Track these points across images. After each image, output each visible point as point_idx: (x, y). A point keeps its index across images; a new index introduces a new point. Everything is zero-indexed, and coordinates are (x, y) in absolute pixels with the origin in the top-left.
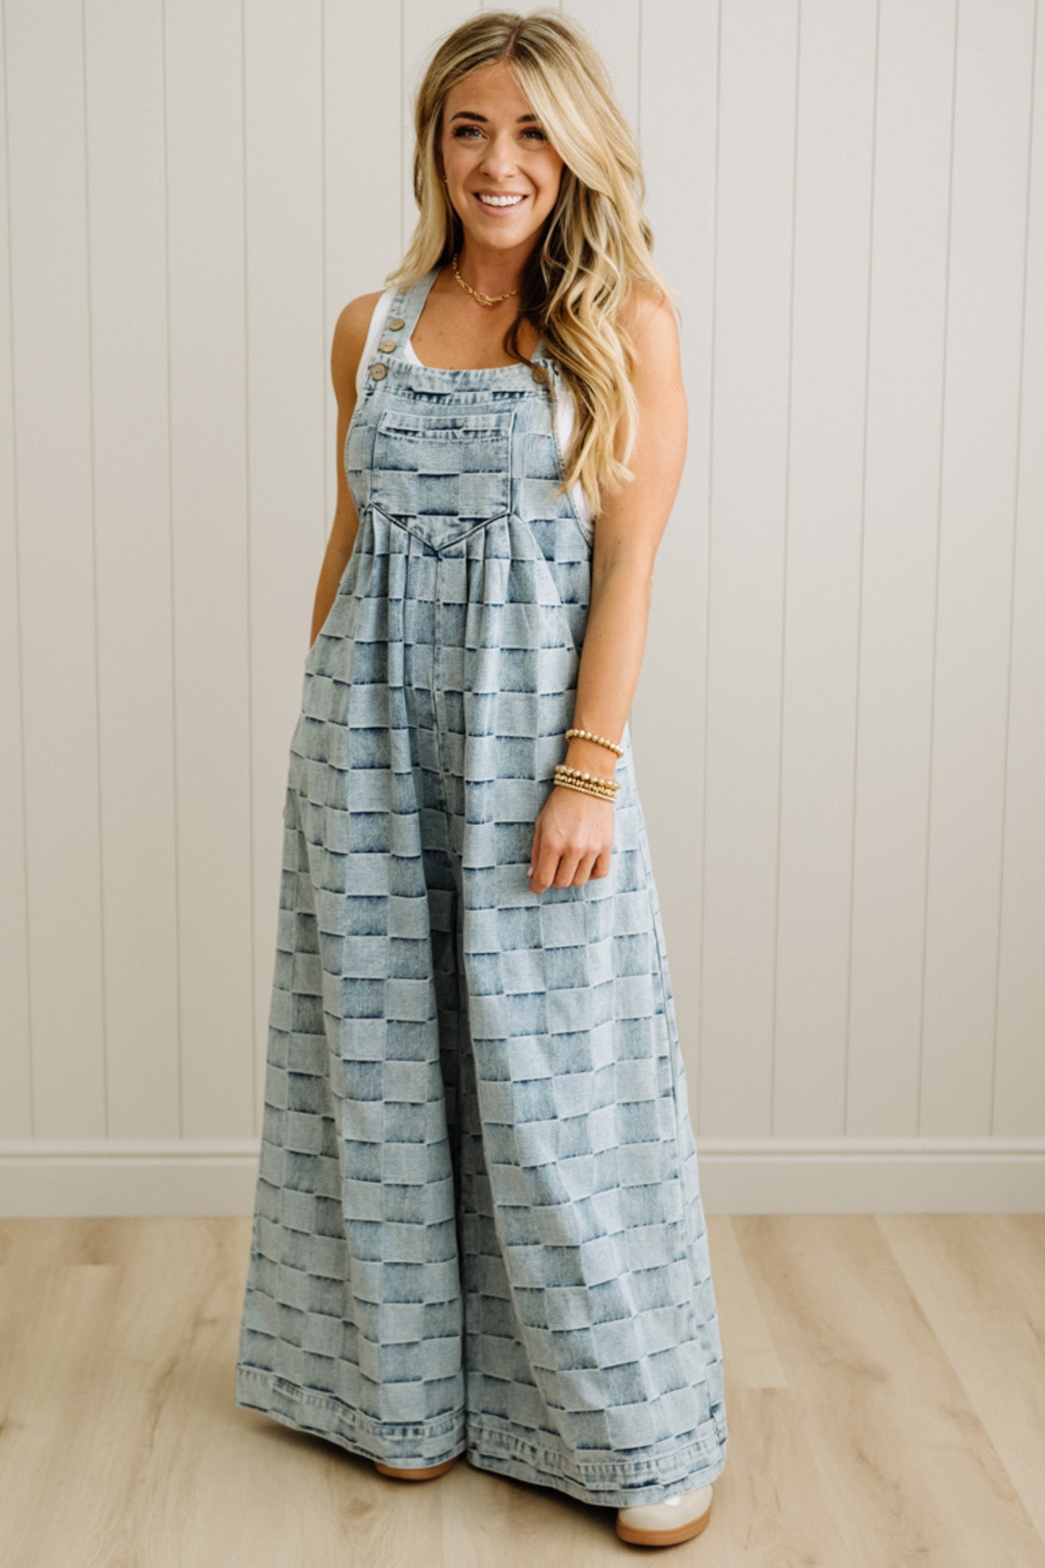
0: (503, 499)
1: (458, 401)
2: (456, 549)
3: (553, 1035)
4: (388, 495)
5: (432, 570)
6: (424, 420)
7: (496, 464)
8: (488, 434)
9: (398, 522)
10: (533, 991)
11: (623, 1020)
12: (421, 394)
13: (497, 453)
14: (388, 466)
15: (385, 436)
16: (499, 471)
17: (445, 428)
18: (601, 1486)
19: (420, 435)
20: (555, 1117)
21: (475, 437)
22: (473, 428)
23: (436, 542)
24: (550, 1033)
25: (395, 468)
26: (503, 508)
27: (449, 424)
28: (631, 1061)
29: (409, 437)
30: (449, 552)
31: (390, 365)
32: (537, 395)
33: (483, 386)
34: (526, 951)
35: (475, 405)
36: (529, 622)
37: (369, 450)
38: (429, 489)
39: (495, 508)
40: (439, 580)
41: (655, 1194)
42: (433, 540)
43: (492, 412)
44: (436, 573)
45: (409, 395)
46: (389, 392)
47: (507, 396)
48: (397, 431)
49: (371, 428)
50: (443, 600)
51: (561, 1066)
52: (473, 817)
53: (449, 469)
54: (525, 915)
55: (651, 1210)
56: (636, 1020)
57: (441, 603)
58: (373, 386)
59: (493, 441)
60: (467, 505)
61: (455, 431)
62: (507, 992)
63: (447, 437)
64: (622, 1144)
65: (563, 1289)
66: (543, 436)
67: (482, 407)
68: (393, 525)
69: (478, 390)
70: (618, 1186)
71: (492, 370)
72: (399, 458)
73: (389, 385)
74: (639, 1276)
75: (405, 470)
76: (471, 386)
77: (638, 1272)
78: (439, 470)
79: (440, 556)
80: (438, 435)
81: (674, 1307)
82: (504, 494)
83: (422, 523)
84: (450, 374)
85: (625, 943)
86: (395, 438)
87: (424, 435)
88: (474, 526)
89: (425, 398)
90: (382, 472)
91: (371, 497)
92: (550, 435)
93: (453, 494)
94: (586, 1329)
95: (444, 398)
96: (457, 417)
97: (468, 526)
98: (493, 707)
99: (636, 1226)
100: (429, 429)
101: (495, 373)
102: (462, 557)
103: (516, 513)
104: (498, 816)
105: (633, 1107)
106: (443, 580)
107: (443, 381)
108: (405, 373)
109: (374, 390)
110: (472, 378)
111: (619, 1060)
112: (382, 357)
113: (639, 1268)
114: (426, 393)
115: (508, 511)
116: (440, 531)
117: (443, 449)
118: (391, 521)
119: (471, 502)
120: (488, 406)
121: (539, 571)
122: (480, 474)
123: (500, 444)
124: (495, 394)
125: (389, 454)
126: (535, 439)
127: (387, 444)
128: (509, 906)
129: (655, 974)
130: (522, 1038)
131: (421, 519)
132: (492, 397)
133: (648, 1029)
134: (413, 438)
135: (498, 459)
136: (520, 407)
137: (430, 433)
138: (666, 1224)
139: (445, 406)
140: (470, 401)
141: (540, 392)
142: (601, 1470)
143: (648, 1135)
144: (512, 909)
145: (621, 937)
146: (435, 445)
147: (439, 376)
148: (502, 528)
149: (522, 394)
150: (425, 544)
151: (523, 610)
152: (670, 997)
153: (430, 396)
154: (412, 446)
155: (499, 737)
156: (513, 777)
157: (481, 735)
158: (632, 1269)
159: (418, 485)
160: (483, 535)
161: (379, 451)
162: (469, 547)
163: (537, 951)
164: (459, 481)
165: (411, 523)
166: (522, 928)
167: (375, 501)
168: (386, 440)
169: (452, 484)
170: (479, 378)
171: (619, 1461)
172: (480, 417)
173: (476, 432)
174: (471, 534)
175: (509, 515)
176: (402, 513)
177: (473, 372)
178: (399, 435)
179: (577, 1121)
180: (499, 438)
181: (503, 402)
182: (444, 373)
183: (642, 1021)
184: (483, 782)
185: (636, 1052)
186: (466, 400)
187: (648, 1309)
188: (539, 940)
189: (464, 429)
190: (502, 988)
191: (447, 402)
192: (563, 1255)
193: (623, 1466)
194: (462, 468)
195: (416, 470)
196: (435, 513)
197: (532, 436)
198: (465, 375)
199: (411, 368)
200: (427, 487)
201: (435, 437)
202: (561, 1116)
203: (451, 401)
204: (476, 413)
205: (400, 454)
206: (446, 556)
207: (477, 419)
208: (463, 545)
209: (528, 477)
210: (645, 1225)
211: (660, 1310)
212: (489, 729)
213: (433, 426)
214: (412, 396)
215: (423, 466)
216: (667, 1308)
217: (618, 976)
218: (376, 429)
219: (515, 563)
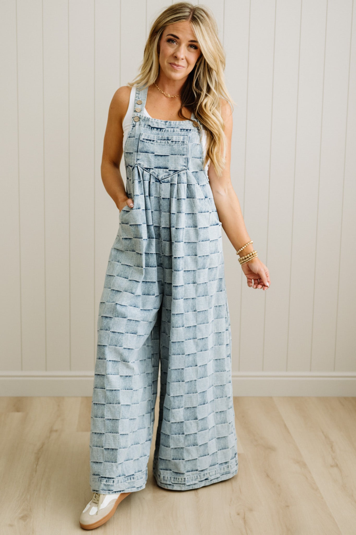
0: (185, 164)
1: (168, 131)
2: (167, 180)
3: (198, 339)
4: (143, 161)
5: (158, 187)
6: (157, 137)
7: (182, 153)
8: (180, 142)
9: (147, 170)
10: (193, 325)
11: (216, 333)
12: (154, 128)
13: (183, 149)
14: (144, 151)
15: (143, 141)
16: (184, 155)
17: (165, 140)
18: (192, 483)
19: (155, 141)
20: (196, 366)
21: (176, 143)
22: (175, 140)
23: (160, 178)
24: (197, 339)
25: (146, 152)
26: (185, 167)
27: (166, 138)
28: (218, 346)
29: (151, 142)
30: (164, 181)
31: (141, 117)
32: (195, 131)
33: (176, 127)
34: (191, 312)
35: (174, 133)
36: (194, 205)
37: (136, 146)
38: (158, 160)
39: (182, 167)
40: (161, 190)
41: (224, 388)
42: (159, 177)
43: (181, 135)
44: (160, 187)
45: (149, 128)
46: (141, 126)
47: (185, 130)
48: (147, 140)
49: (136, 139)
50: (162, 197)
51: (200, 349)
53: (165, 153)
54: (191, 300)
55: (222, 393)
56: (220, 333)
57: (161, 198)
58: (135, 124)
59: (182, 145)
60: (172, 166)
61: (168, 141)
62: (185, 326)
63: (165, 143)
64: (214, 372)
65: (190, 421)
66: (198, 144)
67: (176, 134)
68: (145, 171)
69: (174, 128)
70: (213, 386)
71: (179, 122)
72: (148, 149)
73: (141, 124)
74: (217, 413)
75: (150, 153)
76: (172, 126)
77: (217, 412)
78: (162, 153)
79: (161, 182)
80: (162, 142)
81: (228, 423)
82: (185, 163)
83: (155, 171)
84: (164, 122)
85: (218, 308)
86: (146, 142)
87: (157, 142)
88: (174, 173)
89: (155, 129)
90: (141, 153)
91: (137, 162)
92: (200, 144)
93: (167, 162)
94: (196, 433)
95: (163, 129)
96: (169, 136)
97: (172, 172)
98: (183, 232)
99: (217, 398)
100: (159, 140)
101: (180, 122)
102: (169, 183)
103: (188, 169)
104: (185, 268)
105: (218, 361)
106: (162, 190)
107: (162, 124)
108: (147, 120)
109: (135, 125)
110: (172, 123)
111: (215, 346)
112: (137, 114)
113: (217, 411)
114: (156, 128)
115: (186, 168)
116: (162, 174)
117: (164, 146)
118: (144, 170)
119: (173, 165)
120: (179, 134)
121: (196, 187)
122: (177, 155)
123: (184, 146)
124: (181, 129)
125: (144, 147)
126: (195, 145)
127: (143, 144)
128: (187, 298)
129: (226, 318)
130: (188, 341)
131: (155, 170)
132: (180, 130)
133: (224, 335)
134: (153, 143)
135: (183, 151)
136: (190, 134)
137: (159, 141)
138: (227, 397)
139: (163, 132)
140: (172, 131)
141: (196, 130)
142: (192, 478)
143: (223, 369)
144: (188, 299)
145: (216, 306)
146: (160, 145)
147: (160, 122)
148: (184, 174)
149: (190, 130)
150: (156, 178)
151: (192, 200)
152: (230, 325)
153: (157, 128)
154: (152, 145)
155: (185, 242)
156: (189, 256)
158: (215, 411)
159: (154, 158)
160: (177, 176)
161: (140, 146)
162: (172, 180)
163: (195, 312)
164: (169, 158)
165: (151, 171)
166: (191, 305)
167: (138, 163)
168: (143, 143)
169: (166, 159)
170: (175, 124)
171: (199, 474)
172: (177, 137)
173: (176, 142)
174: (172, 175)
175: (186, 170)
176: (149, 167)
177: (172, 122)
178: (148, 141)
179: (203, 366)
180: (184, 144)
181: (184, 132)
182: (162, 121)
183: (222, 333)
184: (180, 257)
185: (220, 343)
186: (171, 131)
187: (219, 424)
188: (195, 309)
189: (171, 140)
190: (184, 325)
191: (164, 131)
192: (191, 410)
193: (200, 475)
194: (170, 153)
195: (154, 153)
196: (160, 168)
197: (194, 144)
198: (170, 122)
199: (149, 119)
200: (158, 159)
201: (161, 142)
202: (198, 365)
203: (165, 131)
204: (175, 135)
205: (148, 148)
206: (163, 182)
207: (176, 137)
208: (169, 179)
209: (193, 157)
210: (220, 398)
211: (223, 424)
212: (182, 240)
213: (160, 139)
214: (150, 128)
215: (156, 152)
216: (226, 424)
217: (215, 319)
218: (139, 139)
219: (188, 185)
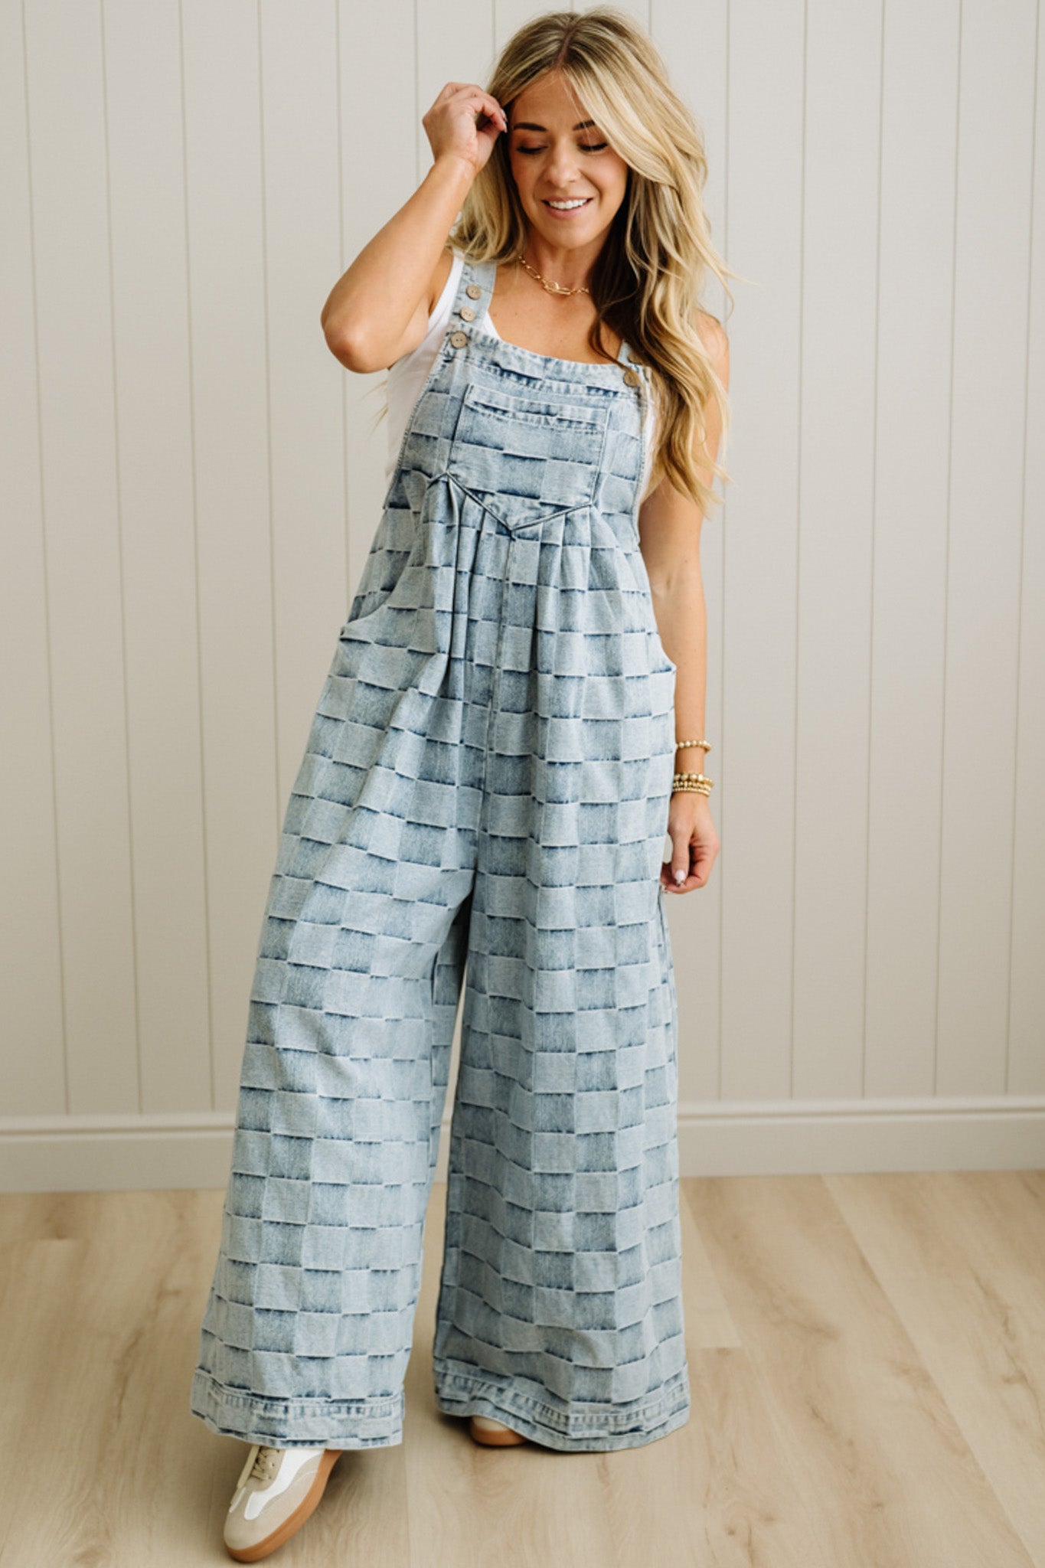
0: (587, 491)
1: (550, 388)
2: (531, 532)
3: (620, 1010)
4: (468, 468)
5: (504, 549)
6: (515, 400)
7: (587, 456)
8: (583, 425)
9: (474, 496)
10: (603, 967)
12: (510, 372)
13: (590, 446)
14: (472, 440)
15: (472, 410)
16: (589, 463)
17: (538, 413)
19: (510, 415)
20: (614, 1088)
21: (569, 427)
22: (568, 418)
23: (511, 522)
24: (618, 1007)
25: (480, 444)
26: (586, 499)
27: (543, 410)
29: (498, 415)
30: (523, 533)
31: (473, 336)
32: (629, 397)
33: (575, 379)
34: (599, 928)
35: (568, 396)
36: (612, 608)
37: (451, 421)
38: (513, 470)
39: (578, 498)
40: (510, 560)
41: (665, 1155)
42: (508, 520)
43: (586, 405)
44: (508, 552)
45: (496, 371)
46: (471, 363)
47: (601, 392)
48: (486, 407)
49: (453, 399)
50: (512, 580)
51: (625, 1039)
52: (558, 797)
53: (535, 453)
54: (600, 891)
55: (662, 1169)
57: (510, 582)
58: (451, 354)
59: (587, 433)
60: (550, 491)
61: (549, 417)
62: (577, 967)
63: (539, 422)
65: (593, 1254)
66: (632, 438)
67: (575, 399)
68: (468, 498)
69: (570, 382)
71: (585, 365)
72: (485, 434)
73: (471, 356)
74: (653, 1232)
75: (490, 447)
76: (563, 376)
77: (652, 1229)
78: (525, 452)
79: (514, 536)
80: (529, 418)
82: (589, 486)
83: (500, 501)
84: (541, 359)
86: (483, 414)
87: (514, 416)
88: (555, 511)
89: (513, 378)
90: (465, 445)
91: (446, 467)
92: (638, 437)
93: (537, 478)
94: (611, 1293)
95: (534, 382)
96: (551, 404)
97: (548, 510)
98: (580, 690)
99: (651, 1186)
100: (520, 411)
101: (587, 368)
102: (537, 540)
103: (596, 505)
106: (514, 560)
107: (535, 364)
108: (490, 347)
109: (453, 357)
110: (564, 368)
112: (463, 325)
114: (515, 373)
115: (591, 502)
116: (518, 511)
117: (533, 432)
118: (468, 494)
119: (555, 489)
120: (582, 400)
121: (618, 558)
122: (569, 463)
123: (594, 437)
124: (589, 389)
125: (475, 428)
126: (626, 439)
127: (474, 417)
128: (586, 884)
130: (589, 1012)
131: (499, 497)
132: (586, 391)
134: (502, 417)
135: (590, 452)
136: (614, 406)
137: (521, 415)
139: (535, 391)
140: (562, 390)
141: (631, 395)
144: (589, 887)
146: (524, 427)
147: (529, 358)
148: (584, 517)
149: (615, 393)
150: (499, 523)
151: (606, 595)
153: (520, 376)
154: (500, 424)
155: (586, 720)
157: (567, 717)
159: (501, 464)
160: (564, 521)
161: (463, 424)
162: (547, 531)
164: (545, 465)
165: (489, 499)
166: (597, 906)
167: (452, 472)
168: (473, 414)
169: (537, 468)
170: (571, 370)
172: (576, 408)
173: (571, 422)
174: (551, 519)
175: (591, 506)
176: (481, 488)
177: (565, 363)
178: (487, 412)
179: (634, 1091)
180: (594, 432)
181: (597, 398)
182: (535, 357)
184: (569, 763)
186: (559, 389)
188: (612, 917)
189: (558, 416)
190: (574, 963)
191: (538, 386)
192: (596, 1221)
193: (615, 1417)
194: (550, 455)
195: (501, 449)
196: (515, 494)
197: (623, 437)
198: (557, 363)
199: (497, 343)
200: (511, 468)
202: (621, 1088)
203: (541, 386)
204: (569, 404)
205: (487, 431)
206: (519, 537)
207: (573, 409)
208: (539, 528)
209: (614, 475)
212: (576, 711)
213: (524, 409)
214: (498, 372)
215: (510, 446)
218: (463, 401)
219: (595, 551)
